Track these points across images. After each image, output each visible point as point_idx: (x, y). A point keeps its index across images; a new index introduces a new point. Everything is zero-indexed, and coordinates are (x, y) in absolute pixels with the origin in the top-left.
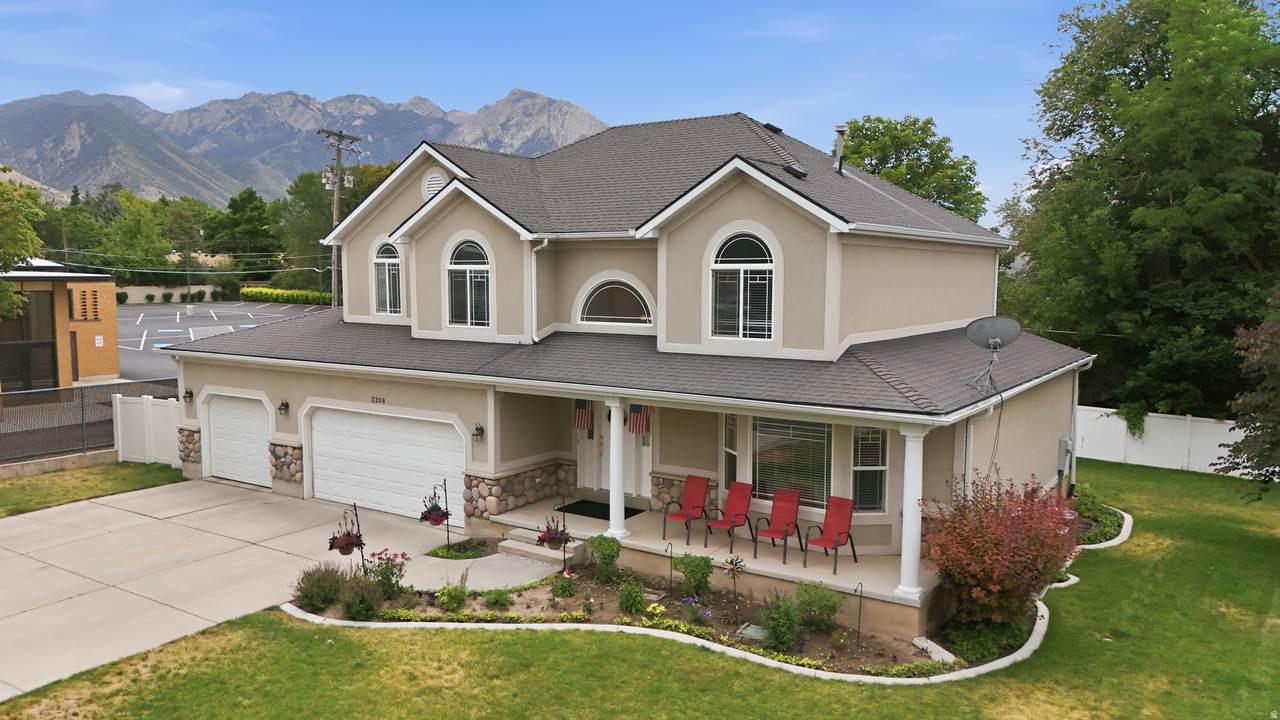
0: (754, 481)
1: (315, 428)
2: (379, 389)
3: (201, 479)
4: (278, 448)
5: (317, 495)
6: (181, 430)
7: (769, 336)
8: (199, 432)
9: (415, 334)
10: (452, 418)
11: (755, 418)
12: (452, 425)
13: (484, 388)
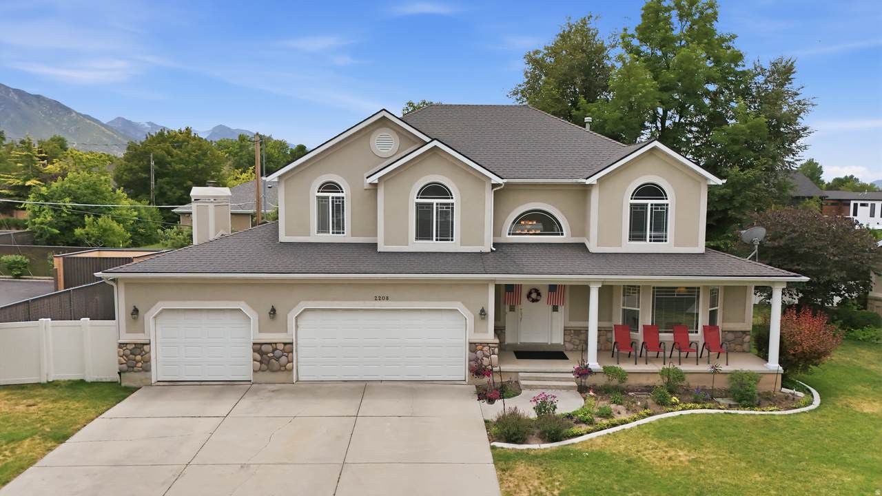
0: (652, 323)
1: (300, 326)
2: (382, 291)
3: (151, 385)
4: (264, 347)
5: (301, 378)
6: (121, 345)
7: (666, 241)
8: (149, 344)
9: (381, 248)
10: (458, 305)
11: (654, 288)
12: (457, 310)
13: (486, 283)
